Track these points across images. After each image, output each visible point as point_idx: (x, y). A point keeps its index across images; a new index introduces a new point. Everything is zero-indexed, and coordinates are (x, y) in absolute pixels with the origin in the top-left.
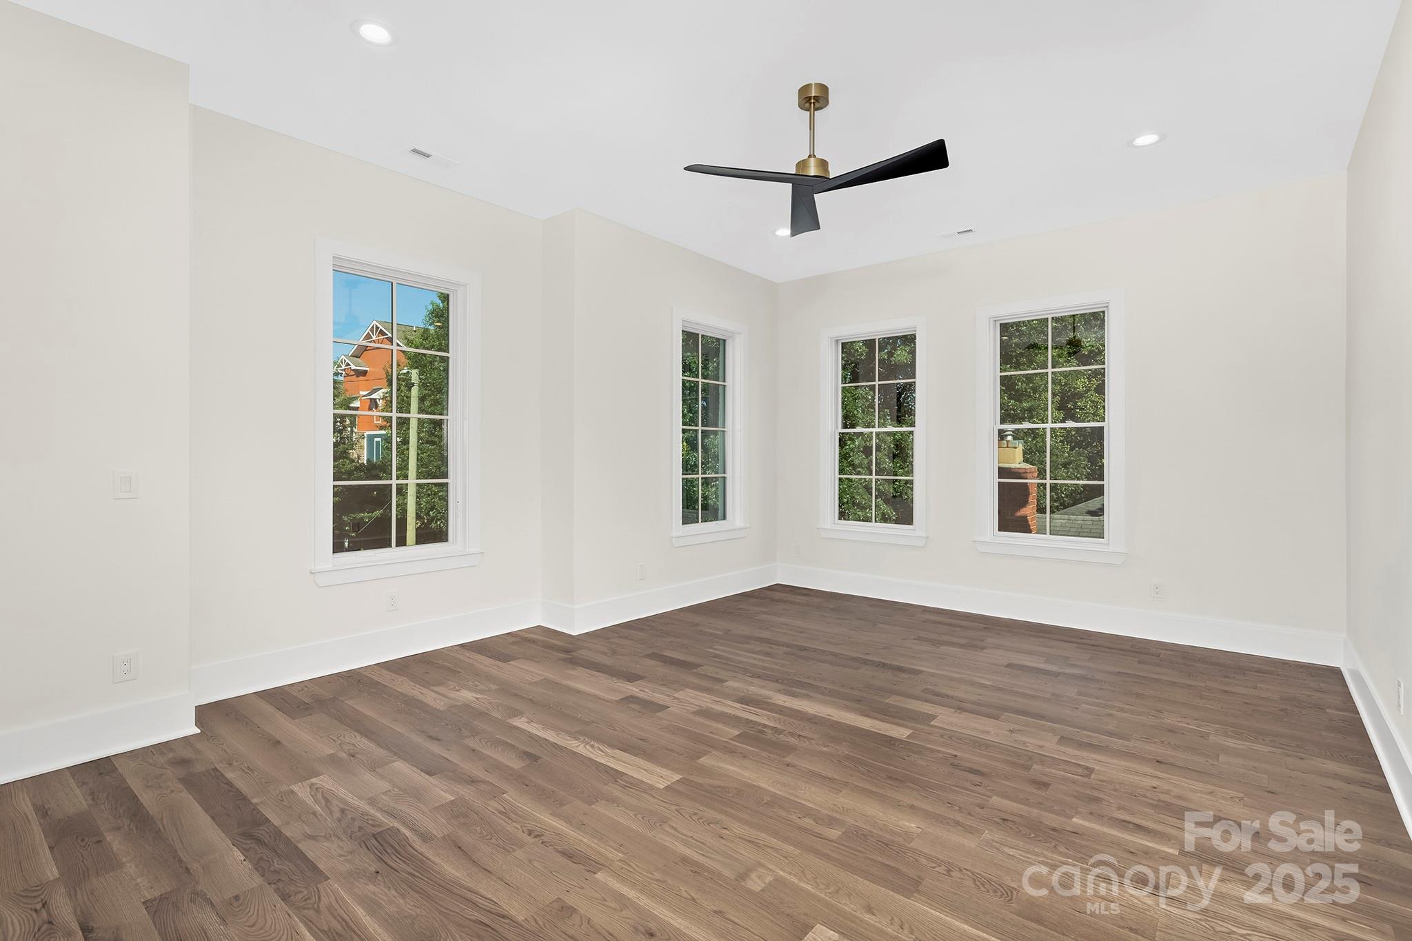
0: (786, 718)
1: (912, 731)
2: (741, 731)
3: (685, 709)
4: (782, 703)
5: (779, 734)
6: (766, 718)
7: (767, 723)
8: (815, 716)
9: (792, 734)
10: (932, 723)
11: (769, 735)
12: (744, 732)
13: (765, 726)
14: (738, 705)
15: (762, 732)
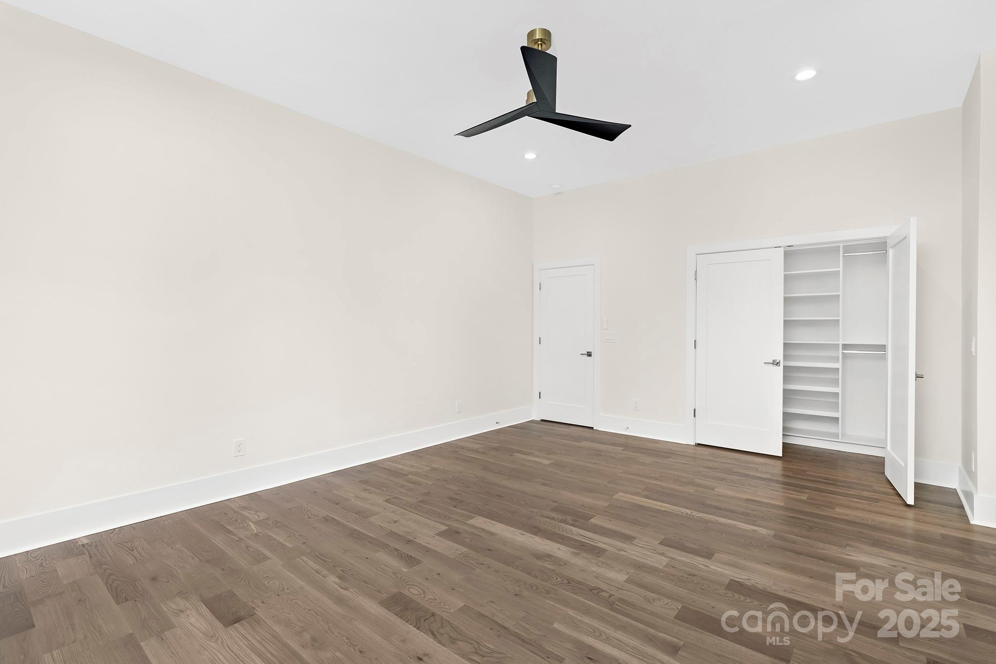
0: (558, 532)
1: (468, 522)
2: (589, 521)
3: (644, 542)
4: (562, 547)
5: (562, 519)
6: (574, 532)
7: (572, 527)
8: (535, 534)
9: (553, 519)
10: (445, 528)
11: (569, 519)
12: (587, 521)
13: (572, 525)
14: (600, 545)
15: (575, 521)
